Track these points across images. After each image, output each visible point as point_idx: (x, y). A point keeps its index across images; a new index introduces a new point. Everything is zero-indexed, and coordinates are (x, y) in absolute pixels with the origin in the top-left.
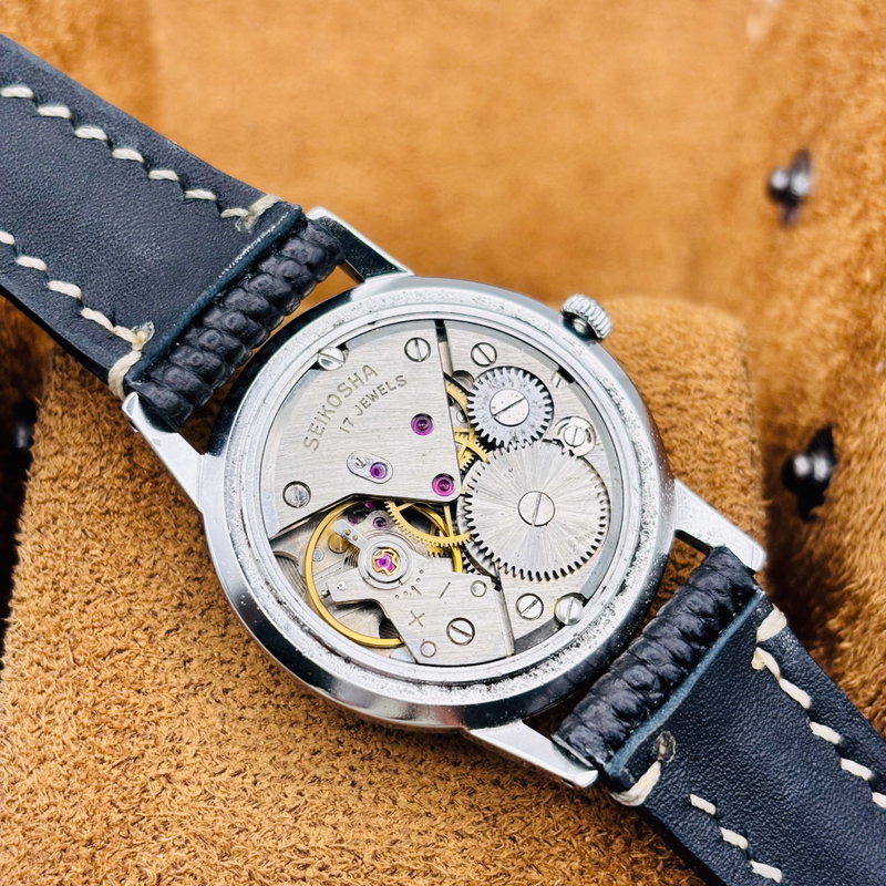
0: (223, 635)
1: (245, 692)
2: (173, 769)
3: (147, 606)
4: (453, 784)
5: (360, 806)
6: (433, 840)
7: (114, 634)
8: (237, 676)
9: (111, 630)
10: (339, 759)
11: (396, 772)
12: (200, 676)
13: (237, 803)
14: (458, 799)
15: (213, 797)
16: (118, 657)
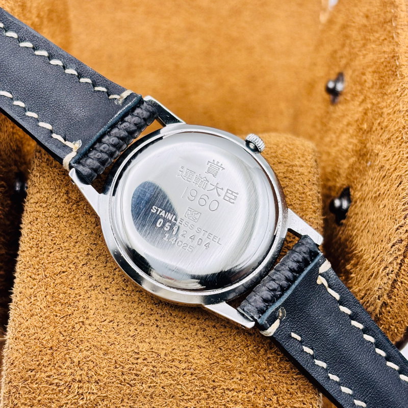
0: (105, 267)
1: (114, 289)
2: (85, 319)
3: (75, 254)
4: (197, 327)
5: (160, 335)
6: (189, 349)
7: (61, 265)
8: (111, 283)
9: (60, 264)
10: (151, 316)
11: (174, 322)
12: (96, 283)
13: (111, 333)
14: (199, 333)
15: (101, 331)
16: (63, 274)
